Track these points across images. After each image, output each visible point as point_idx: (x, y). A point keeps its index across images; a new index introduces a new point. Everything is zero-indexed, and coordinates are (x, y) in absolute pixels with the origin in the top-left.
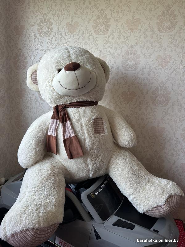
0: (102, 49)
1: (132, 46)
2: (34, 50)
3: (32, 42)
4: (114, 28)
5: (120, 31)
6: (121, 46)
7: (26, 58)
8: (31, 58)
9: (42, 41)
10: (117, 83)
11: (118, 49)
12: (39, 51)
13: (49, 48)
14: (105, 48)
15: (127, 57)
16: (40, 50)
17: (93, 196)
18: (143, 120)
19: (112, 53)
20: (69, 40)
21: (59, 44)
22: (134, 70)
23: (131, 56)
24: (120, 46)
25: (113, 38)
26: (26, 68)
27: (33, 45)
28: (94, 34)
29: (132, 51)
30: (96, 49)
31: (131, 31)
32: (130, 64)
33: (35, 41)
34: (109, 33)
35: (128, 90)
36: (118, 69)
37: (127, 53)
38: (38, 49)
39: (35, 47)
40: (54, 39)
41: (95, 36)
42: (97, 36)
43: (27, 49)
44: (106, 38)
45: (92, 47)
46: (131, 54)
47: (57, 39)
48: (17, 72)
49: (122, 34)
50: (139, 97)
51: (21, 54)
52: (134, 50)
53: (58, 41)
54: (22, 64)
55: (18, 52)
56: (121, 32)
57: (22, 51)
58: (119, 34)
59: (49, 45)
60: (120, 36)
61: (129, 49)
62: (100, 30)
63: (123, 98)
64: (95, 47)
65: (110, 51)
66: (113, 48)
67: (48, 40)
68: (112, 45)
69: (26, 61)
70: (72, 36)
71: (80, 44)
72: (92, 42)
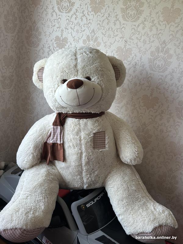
0: (129, 40)
1: (164, 42)
2: (51, 27)
3: (49, 16)
4: (147, 16)
5: (153, 21)
6: (152, 39)
7: (40, 34)
8: (45, 35)
9: (60, 17)
10: (140, 84)
11: (148, 42)
12: (55, 28)
13: (67, 27)
14: (132, 39)
15: (156, 54)
16: (57, 28)
17: (83, 207)
18: (163, 132)
19: (139, 47)
20: (91, 22)
21: (79, 25)
22: (162, 72)
23: (161, 54)
24: (150, 39)
25: (143, 28)
26: (39, 46)
27: (50, 20)
28: (121, 19)
29: (163, 48)
30: (121, 38)
31: (167, 23)
32: (158, 63)
33: (52, 15)
34: (139, 21)
35: (151, 94)
36: (143, 67)
37: (158, 50)
38: (54, 26)
39: (52, 23)
40: (74, 16)
41: (123, 21)
42: (125, 22)
43: (42, 24)
44: (135, 27)
45: (117, 35)
46: (162, 51)
47: (78, 17)
48: (28, 49)
49: (155, 24)
50: (162, 104)
51: (36, 28)
52: (166, 47)
53: (79, 20)
54: (35, 41)
55: (32, 25)
56: (155, 22)
57: (36, 25)
58: (152, 25)
59: (67, 23)
60: (153, 27)
61: (161, 45)
62: (129, 15)
63: (142, 102)
64: (120, 35)
65: (137, 43)
66: (142, 40)
67: (67, 18)
68: (141, 37)
69: (40, 37)
70: (95, 16)
71: (103, 28)
72: (118, 29)
